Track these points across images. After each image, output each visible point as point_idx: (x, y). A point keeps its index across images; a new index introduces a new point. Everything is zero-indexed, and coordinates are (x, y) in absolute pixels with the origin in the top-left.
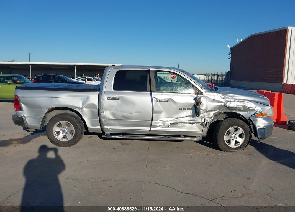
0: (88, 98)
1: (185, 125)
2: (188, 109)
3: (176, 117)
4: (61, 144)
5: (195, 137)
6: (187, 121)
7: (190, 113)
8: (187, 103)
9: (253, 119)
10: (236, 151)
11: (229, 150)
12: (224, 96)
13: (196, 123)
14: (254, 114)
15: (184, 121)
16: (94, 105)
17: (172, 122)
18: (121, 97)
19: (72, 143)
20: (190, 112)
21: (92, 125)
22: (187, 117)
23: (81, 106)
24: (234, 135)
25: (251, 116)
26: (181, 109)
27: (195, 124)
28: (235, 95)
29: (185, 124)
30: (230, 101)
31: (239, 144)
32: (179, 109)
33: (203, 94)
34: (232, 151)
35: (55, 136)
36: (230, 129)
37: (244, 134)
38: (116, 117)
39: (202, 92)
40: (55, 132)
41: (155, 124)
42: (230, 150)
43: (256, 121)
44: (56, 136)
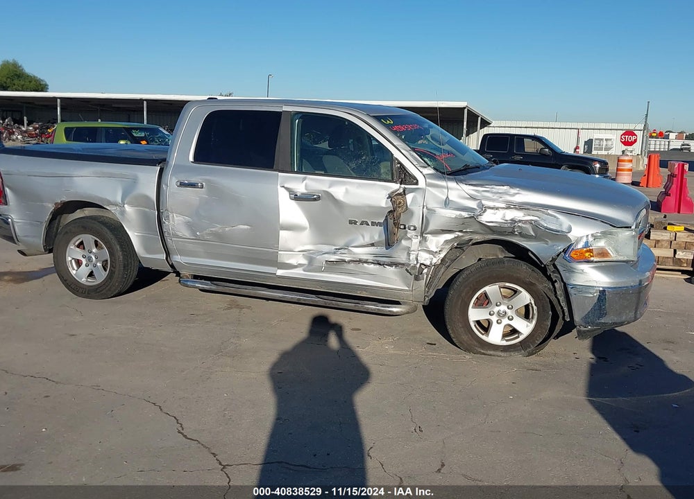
0: (135, 181)
1: (365, 267)
2: (373, 224)
3: (341, 243)
4: (81, 291)
5: (398, 303)
6: (370, 258)
7: (380, 236)
8: (370, 207)
9: (564, 266)
10: (502, 354)
11: (479, 350)
12: (476, 191)
13: (396, 264)
14: (565, 251)
15: (364, 257)
16: (147, 198)
17: (333, 258)
18: (208, 181)
19: (104, 291)
20: (377, 234)
21: (147, 250)
22: (372, 245)
23: (119, 199)
24: (503, 308)
25: (558, 256)
26: (355, 223)
27: (393, 268)
28: (513, 191)
29: (365, 265)
30: (492, 208)
31: (518, 337)
32: (351, 222)
33: (417, 183)
34: (491, 355)
35: (70, 269)
36: (488, 289)
37: (535, 307)
38: (198, 233)
39: (415, 178)
40: (71, 261)
41: (289, 259)
42: (483, 351)
43: (571, 271)
44: (74, 269)
